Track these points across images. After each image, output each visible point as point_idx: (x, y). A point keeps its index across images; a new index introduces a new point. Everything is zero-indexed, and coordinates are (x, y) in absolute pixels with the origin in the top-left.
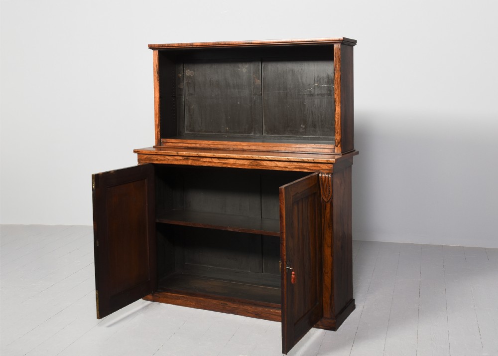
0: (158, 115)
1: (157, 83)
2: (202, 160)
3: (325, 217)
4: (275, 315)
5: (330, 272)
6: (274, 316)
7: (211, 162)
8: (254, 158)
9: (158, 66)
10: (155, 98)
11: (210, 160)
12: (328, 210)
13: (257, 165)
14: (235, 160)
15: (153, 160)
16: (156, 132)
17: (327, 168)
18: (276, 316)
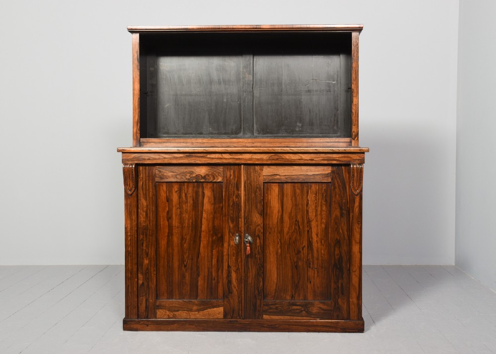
0: (137, 111)
1: (138, 73)
2: (209, 156)
3: (353, 211)
4: (296, 325)
5: (358, 270)
6: (294, 326)
7: (221, 158)
8: (276, 151)
9: (138, 53)
10: (134, 90)
11: (219, 156)
12: (357, 204)
13: (277, 159)
14: (251, 154)
15: (145, 159)
16: (135, 131)
17: (358, 158)
18: (297, 327)
